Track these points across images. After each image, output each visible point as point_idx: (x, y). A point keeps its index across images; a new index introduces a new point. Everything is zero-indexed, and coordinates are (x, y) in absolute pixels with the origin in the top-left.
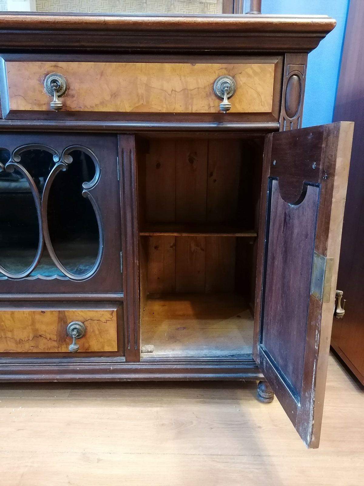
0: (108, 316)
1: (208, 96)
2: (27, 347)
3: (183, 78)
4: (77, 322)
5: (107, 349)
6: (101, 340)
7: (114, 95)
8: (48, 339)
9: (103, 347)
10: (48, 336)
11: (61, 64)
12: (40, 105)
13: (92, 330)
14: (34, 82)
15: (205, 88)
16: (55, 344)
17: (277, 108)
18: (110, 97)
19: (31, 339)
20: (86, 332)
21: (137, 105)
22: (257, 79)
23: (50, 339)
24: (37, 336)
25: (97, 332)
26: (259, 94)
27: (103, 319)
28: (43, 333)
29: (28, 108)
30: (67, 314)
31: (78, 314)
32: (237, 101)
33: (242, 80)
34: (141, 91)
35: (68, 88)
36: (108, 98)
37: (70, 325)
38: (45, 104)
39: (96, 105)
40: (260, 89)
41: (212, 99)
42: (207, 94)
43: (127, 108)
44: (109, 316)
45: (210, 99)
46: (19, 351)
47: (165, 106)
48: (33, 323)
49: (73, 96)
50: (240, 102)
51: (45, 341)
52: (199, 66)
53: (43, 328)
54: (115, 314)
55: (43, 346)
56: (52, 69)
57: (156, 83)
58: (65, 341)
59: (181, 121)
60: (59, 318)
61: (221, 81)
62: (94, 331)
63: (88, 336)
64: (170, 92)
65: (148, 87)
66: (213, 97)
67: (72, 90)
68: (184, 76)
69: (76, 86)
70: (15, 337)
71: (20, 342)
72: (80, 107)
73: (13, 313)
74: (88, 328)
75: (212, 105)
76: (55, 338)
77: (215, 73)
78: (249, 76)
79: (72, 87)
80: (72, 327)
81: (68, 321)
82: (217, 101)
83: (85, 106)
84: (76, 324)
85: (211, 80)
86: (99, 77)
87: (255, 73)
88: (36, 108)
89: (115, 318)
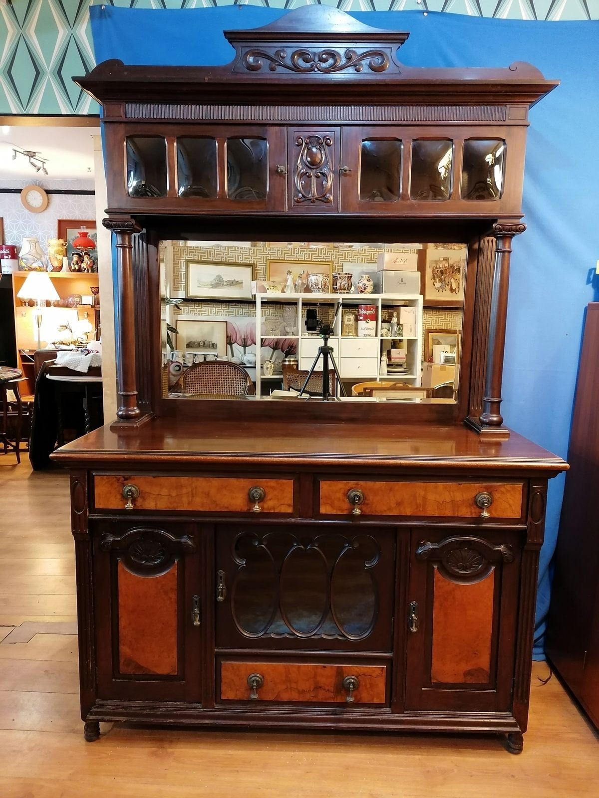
0: (378, 672)
1: (470, 505)
2: (308, 697)
3: (451, 493)
4: (353, 677)
5: (376, 701)
6: (371, 693)
7: (399, 504)
8: (327, 690)
9: (373, 699)
10: (327, 688)
11: (361, 483)
12: (342, 510)
13: (364, 684)
14: (340, 495)
15: (468, 500)
16: (332, 695)
17: (524, 515)
18: (395, 505)
19: (312, 690)
20: (359, 685)
21: (416, 511)
22: (508, 495)
23: (328, 690)
24: (317, 688)
25: (368, 686)
26: (510, 505)
27: (374, 675)
28: (322, 685)
29: (334, 512)
30: (343, 668)
31: (354, 669)
32: (494, 508)
33: (497, 495)
34: (419, 501)
35: (365, 498)
36: (394, 505)
37: (346, 679)
38: (346, 510)
39: (385, 511)
40: (511, 502)
41: (474, 508)
42: (470, 504)
43: (409, 513)
44: (380, 672)
45: (472, 508)
46: (301, 700)
47: (437, 512)
48: (315, 676)
49: (368, 504)
50: (496, 510)
51: (323, 692)
52: (465, 484)
53: (322, 681)
54: (385, 671)
55: (321, 696)
56: (353, 486)
57: (431, 497)
58: (341, 692)
59: (449, 522)
60: (337, 673)
61: (482, 496)
62: (366, 685)
63: (360, 689)
64: (441, 503)
65: (425, 499)
66: (475, 506)
67: (368, 500)
68: (453, 492)
69: (371, 497)
70: (299, 688)
71: (303, 692)
72: (373, 512)
73: (299, 667)
74: (361, 682)
75: (473, 511)
76: (332, 689)
77: (476, 490)
78: (502, 493)
79: (368, 498)
80: (348, 681)
81: (345, 675)
82: (477, 510)
83: (376, 511)
84: (351, 678)
85: (474, 494)
86: (389, 491)
87: (508, 491)
88: (339, 513)
89: (384, 674)
